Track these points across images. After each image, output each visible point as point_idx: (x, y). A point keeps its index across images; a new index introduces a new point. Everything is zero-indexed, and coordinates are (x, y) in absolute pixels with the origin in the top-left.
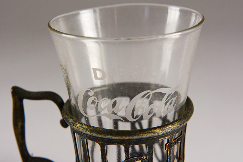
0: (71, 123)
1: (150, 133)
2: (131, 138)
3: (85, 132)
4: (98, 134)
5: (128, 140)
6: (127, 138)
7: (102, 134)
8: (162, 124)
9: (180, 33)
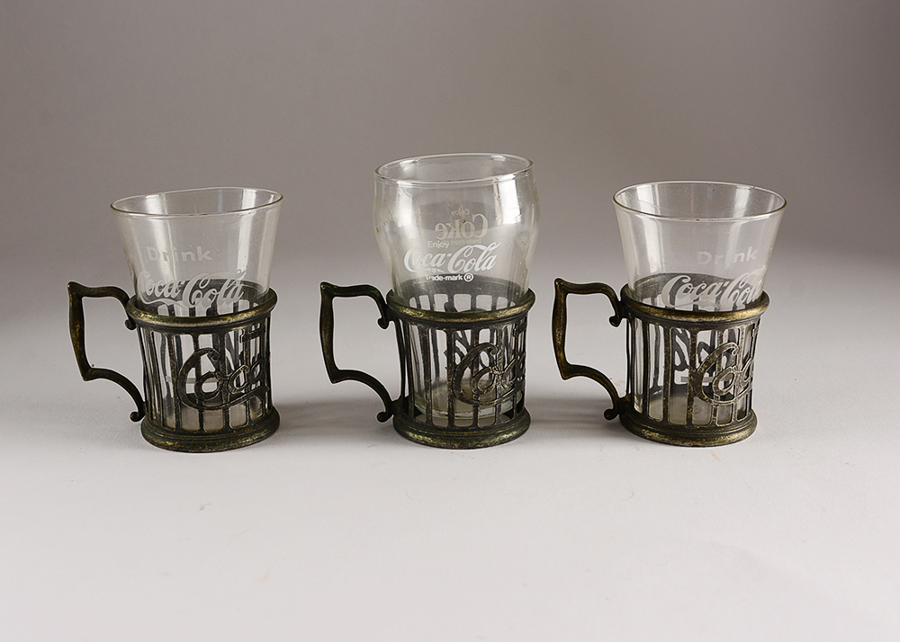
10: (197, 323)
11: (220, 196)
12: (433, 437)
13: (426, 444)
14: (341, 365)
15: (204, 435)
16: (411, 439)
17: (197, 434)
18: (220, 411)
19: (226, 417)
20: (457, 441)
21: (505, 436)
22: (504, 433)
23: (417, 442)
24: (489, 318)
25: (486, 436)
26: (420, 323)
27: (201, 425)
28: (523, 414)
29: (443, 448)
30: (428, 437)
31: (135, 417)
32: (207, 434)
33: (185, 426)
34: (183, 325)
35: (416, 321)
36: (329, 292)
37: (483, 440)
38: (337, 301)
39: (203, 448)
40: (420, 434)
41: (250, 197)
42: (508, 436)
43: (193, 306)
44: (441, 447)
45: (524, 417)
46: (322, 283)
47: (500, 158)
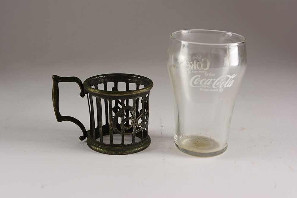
12: (103, 149)
13: (100, 152)
14: (63, 113)
16: (93, 149)
20: (114, 151)
21: (137, 149)
22: (136, 148)
23: (96, 150)
24: (129, 94)
25: (127, 149)
26: (97, 96)
28: (147, 139)
29: (107, 154)
30: (101, 149)
35: (95, 95)
36: (57, 80)
37: (126, 151)
38: (60, 84)
40: (97, 147)
42: (138, 149)
44: (106, 154)
45: (147, 140)
46: (54, 76)
47: (230, 34)
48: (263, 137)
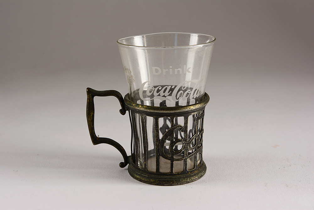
0: (134, 106)
1: (187, 108)
2: (176, 111)
3: (145, 110)
4: (155, 110)
5: (174, 113)
6: (173, 112)
7: (157, 110)
8: (195, 103)
9: (203, 45)
10: (175, 110)
11: (176, 38)
15: (173, 175)
17: (169, 175)
18: (183, 161)
19: (185, 164)
27: (172, 170)
31: (122, 165)
32: (175, 175)
33: (162, 170)
34: (167, 112)
39: (173, 183)
41: (194, 38)
43: (177, 100)
48: (300, 155)
